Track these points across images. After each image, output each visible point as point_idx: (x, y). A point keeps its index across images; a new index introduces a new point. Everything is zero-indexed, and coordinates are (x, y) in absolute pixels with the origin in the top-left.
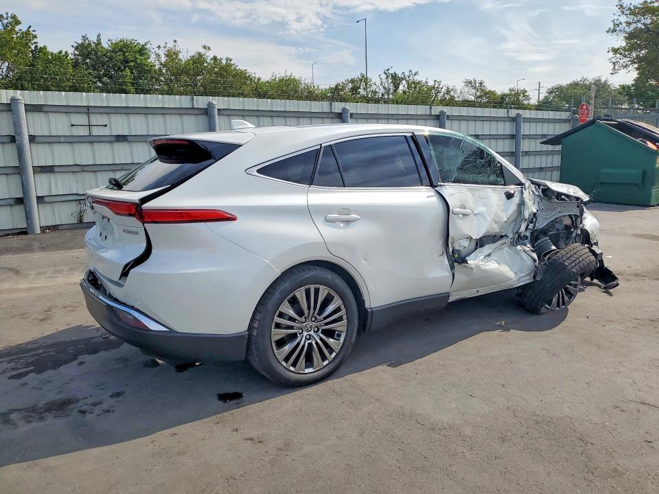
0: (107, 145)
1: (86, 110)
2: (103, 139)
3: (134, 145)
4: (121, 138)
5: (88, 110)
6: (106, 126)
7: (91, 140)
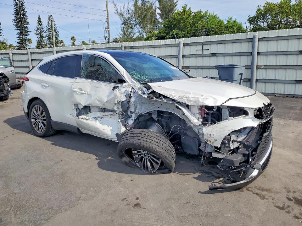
0: (208, 58)
1: (201, 44)
2: (207, 55)
3: (219, 58)
4: (214, 55)
5: (203, 44)
6: (208, 50)
7: (203, 56)
